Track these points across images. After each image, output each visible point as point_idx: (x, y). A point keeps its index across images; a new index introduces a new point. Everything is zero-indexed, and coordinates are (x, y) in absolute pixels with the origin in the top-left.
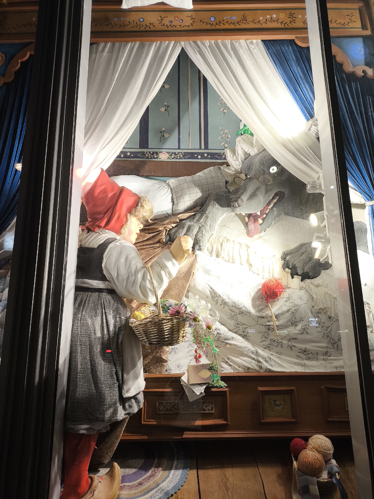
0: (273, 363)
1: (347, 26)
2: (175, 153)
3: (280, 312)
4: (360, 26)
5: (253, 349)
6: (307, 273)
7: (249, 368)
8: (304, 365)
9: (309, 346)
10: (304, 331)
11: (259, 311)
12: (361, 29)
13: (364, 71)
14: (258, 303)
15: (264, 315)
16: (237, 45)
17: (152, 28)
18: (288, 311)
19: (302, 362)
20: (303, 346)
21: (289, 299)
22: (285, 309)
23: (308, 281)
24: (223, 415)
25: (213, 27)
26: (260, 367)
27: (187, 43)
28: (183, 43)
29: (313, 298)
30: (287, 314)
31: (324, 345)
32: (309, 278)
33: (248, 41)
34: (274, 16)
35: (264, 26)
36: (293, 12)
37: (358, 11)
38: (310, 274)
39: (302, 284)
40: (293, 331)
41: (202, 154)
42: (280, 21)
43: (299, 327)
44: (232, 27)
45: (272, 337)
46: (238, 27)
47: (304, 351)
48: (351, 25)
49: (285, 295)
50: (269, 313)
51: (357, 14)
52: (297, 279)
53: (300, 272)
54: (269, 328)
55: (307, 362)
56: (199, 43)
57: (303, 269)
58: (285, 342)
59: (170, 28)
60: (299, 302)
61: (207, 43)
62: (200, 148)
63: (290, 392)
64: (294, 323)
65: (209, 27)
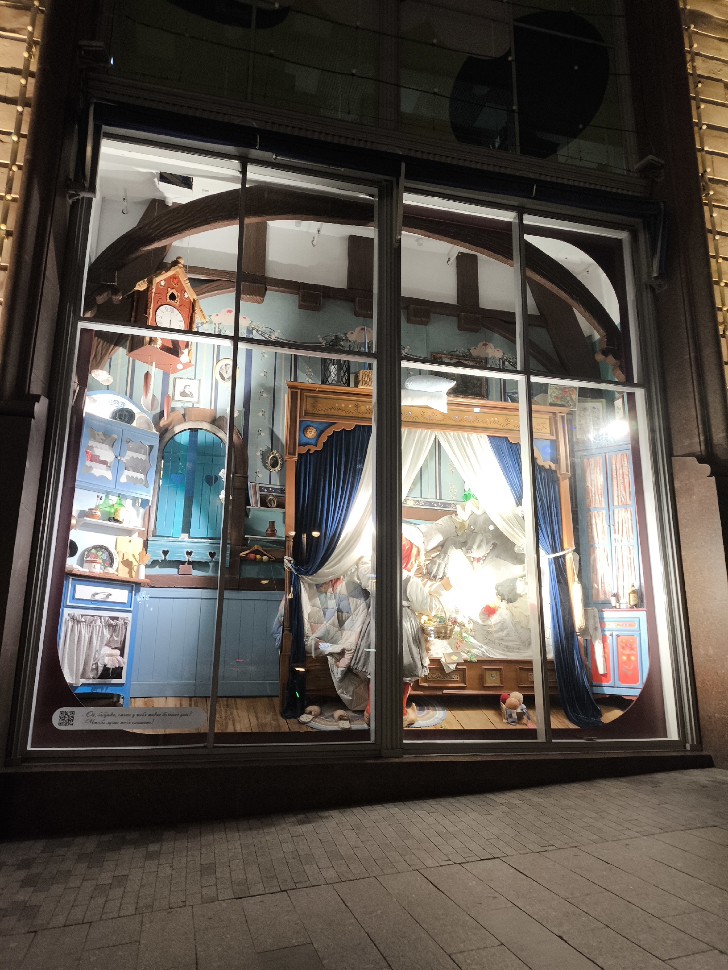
0: (490, 653)
1: (541, 431)
2: (418, 501)
3: (495, 622)
4: (549, 431)
5: (480, 644)
6: (511, 599)
7: (477, 655)
8: (506, 655)
9: (510, 644)
10: (508, 635)
11: (483, 622)
12: (549, 435)
13: (550, 466)
14: (482, 617)
15: (486, 624)
16: (471, 438)
17: (417, 420)
18: (500, 622)
19: (505, 653)
20: (506, 644)
21: (500, 615)
22: (498, 621)
23: (511, 604)
24: (464, 681)
25: (457, 424)
26: (484, 655)
27: (439, 432)
28: (436, 433)
29: (513, 615)
30: (499, 624)
31: (518, 643)
32: (511, 602)
33: (479, 436)
34: (496, 419)
35: (490, 426)
36: (508, 417)
37: (548, 420)
38: (512, 600)
39: (507, 606)
40: (502, 634)
41: (437, 503)
42: (499, 423)
43: (505, 632)
44: (469, 424)
45: (489, 638)
46: (473, 425)
47: (507, 647)
48: (543, 431)
49: (498, 612)
50: (489, 623)
51: (548, 422)
52: (504, 602)
53: (506, 598)
54: (489, 632)
55: (508, 654)
56: (447, 433)
57: (508, 596)
58: (497, 641)
59: (428, 422)
60: (506, 617)
61: (452, 434)
62: (436, 499)
63: (500, 670)
64: (502, 630)
65: (454, 423)
